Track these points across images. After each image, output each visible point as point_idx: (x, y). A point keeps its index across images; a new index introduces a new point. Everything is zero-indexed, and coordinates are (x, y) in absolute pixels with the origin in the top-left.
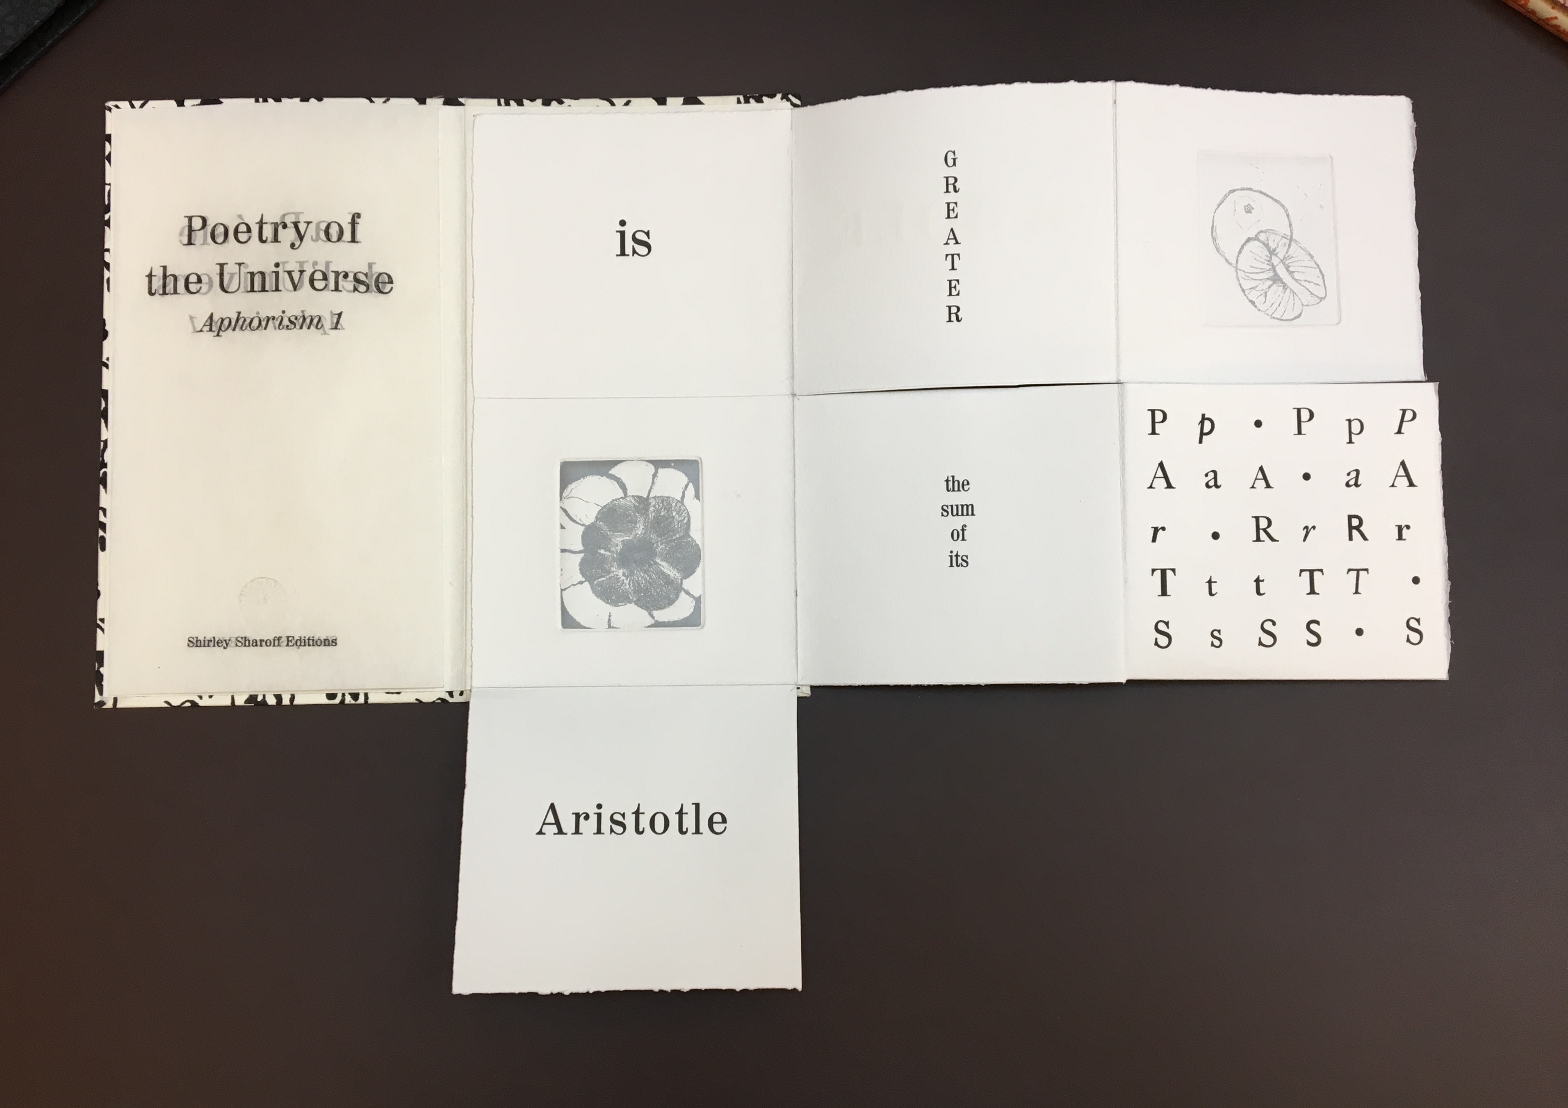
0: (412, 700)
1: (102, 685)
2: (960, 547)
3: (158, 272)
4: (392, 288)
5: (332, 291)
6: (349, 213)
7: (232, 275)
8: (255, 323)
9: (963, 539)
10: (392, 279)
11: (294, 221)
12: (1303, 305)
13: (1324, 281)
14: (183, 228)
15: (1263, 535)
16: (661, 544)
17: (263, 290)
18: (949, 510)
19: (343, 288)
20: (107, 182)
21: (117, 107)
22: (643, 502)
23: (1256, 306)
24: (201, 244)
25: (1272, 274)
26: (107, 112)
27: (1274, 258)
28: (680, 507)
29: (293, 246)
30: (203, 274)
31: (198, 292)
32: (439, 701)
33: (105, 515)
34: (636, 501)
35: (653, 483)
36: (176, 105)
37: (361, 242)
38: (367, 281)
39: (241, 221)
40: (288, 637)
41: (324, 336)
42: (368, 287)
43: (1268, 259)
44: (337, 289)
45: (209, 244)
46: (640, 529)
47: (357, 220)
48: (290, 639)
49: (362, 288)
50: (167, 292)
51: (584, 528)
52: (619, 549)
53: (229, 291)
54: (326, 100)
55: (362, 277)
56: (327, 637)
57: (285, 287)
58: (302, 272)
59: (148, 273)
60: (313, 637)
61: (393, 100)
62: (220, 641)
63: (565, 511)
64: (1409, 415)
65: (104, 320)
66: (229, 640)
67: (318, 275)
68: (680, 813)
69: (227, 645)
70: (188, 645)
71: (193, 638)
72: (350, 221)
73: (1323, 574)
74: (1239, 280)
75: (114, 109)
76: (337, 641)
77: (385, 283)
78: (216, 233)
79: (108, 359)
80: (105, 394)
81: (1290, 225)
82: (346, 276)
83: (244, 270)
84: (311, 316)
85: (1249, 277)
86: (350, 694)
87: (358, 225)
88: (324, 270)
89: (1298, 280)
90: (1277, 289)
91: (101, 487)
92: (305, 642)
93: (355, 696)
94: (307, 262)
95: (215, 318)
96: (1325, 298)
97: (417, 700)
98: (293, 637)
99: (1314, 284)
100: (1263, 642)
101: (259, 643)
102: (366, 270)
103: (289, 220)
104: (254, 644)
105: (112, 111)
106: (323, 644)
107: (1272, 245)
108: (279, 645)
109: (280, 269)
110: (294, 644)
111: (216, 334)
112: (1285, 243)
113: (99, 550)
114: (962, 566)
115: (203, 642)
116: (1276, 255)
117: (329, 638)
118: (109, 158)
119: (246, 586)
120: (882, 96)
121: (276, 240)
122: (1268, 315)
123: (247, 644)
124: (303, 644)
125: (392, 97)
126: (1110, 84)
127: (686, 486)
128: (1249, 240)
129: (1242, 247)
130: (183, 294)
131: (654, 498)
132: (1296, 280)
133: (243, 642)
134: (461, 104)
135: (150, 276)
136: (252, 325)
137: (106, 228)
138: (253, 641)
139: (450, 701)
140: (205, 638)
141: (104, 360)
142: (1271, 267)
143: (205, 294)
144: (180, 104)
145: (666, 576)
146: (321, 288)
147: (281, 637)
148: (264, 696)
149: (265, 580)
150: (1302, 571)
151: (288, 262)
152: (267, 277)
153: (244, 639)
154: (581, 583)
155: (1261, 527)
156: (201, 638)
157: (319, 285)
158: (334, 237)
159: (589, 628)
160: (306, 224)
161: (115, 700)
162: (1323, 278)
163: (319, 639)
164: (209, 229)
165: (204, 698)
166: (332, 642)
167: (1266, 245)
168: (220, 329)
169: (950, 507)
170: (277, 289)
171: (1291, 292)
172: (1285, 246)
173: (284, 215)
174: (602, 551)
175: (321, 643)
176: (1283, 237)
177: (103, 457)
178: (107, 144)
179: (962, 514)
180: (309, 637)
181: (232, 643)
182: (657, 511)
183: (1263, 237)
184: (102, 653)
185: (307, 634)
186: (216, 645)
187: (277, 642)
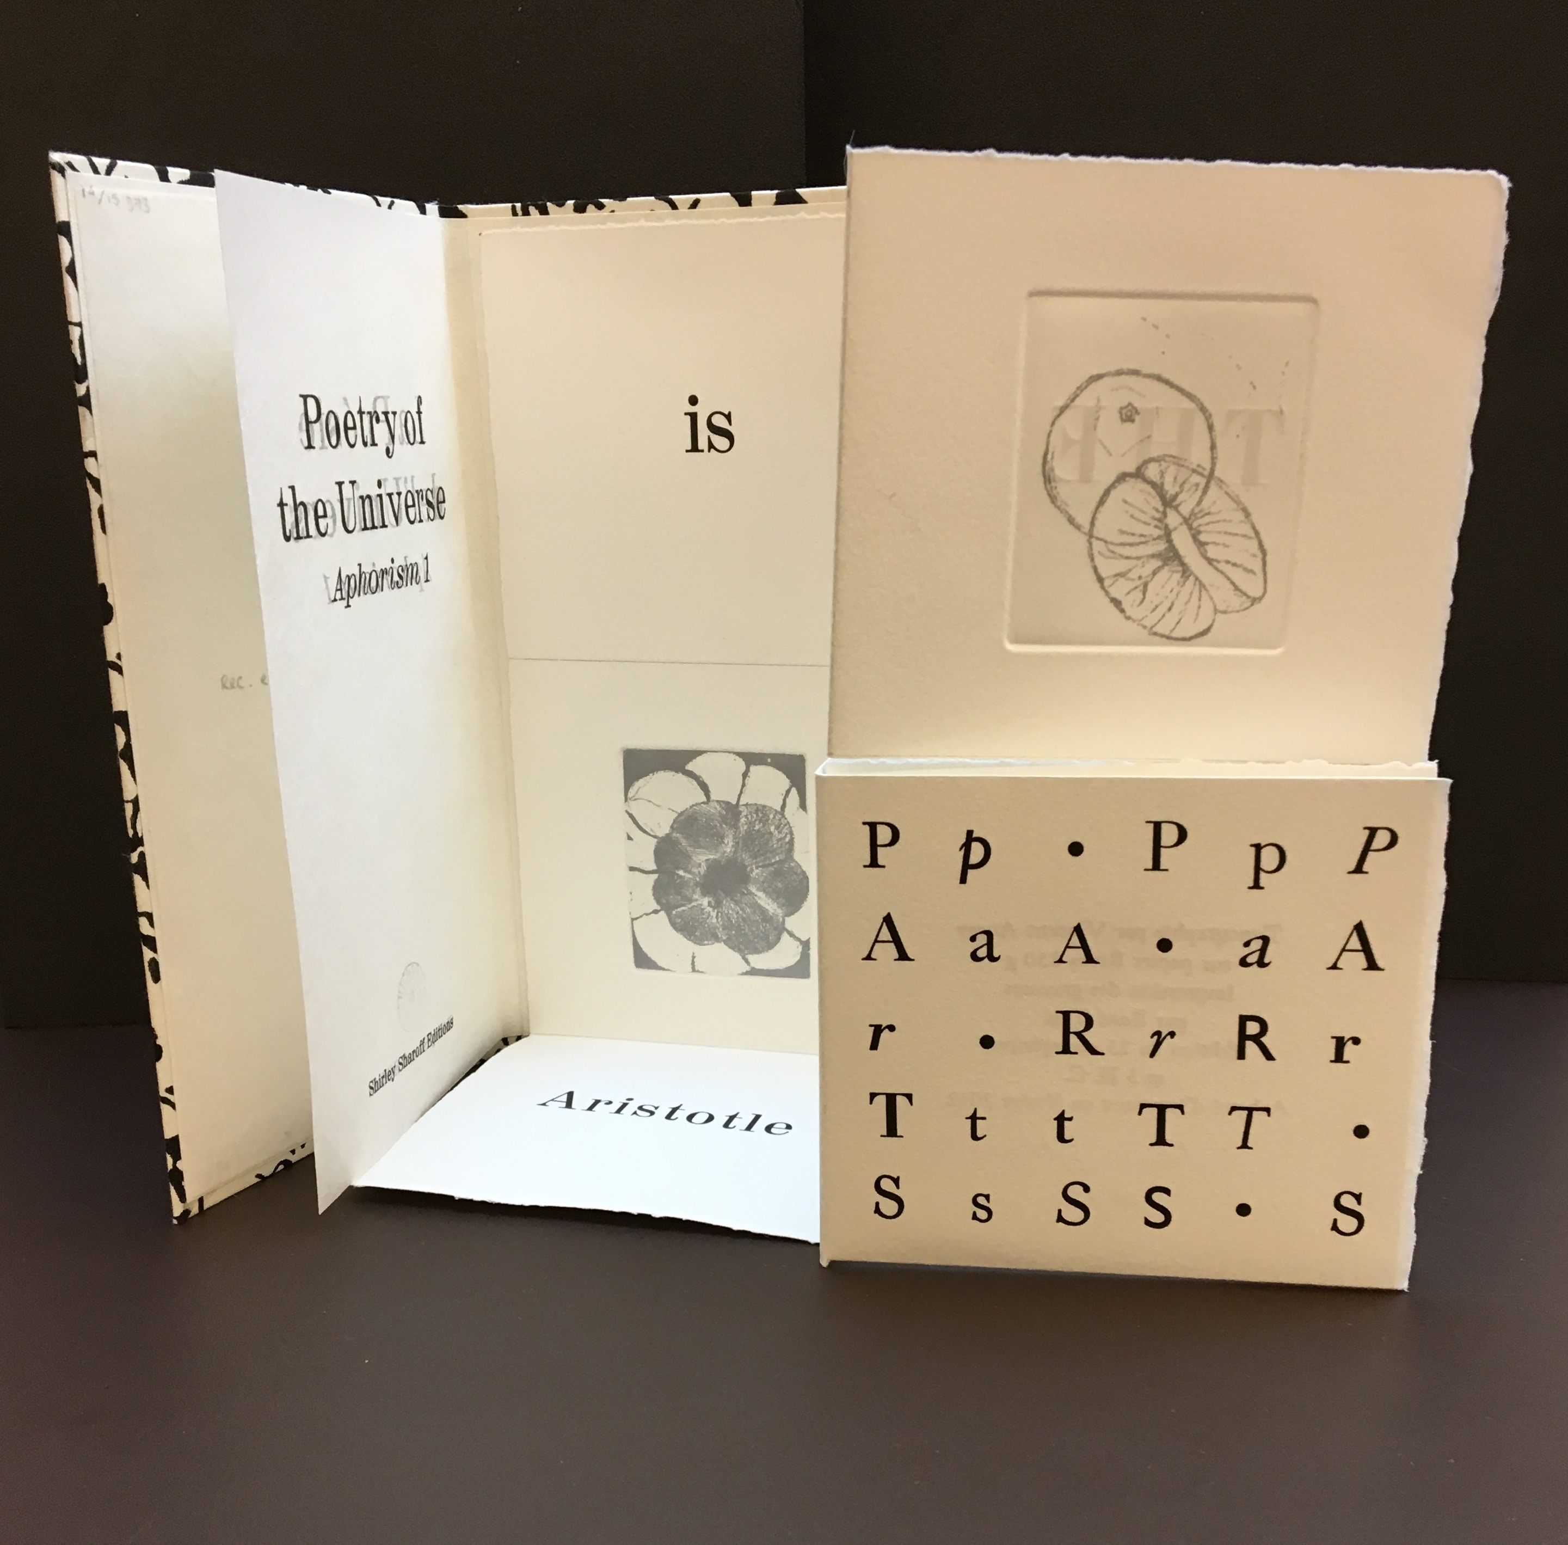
12: (1216, 611)
15: (1074, 1042)
23: (1122, 611)
25: (1161, 546)
27: (1171, 514)
43: (1158, 515)
64: (1382, 839)
73: (1183, 1113)
74: (1092, 559)
81: (1213, 447)
85: (1113, 552)
89: (1213, 560)
90: (1169, 577)
96: (1261, 598)
99: (1243, 570)
100: (1065, 1215)
107: (1170, 489)
112: (1197, 485)
116: (1176, 508)
122: (1145, 627)
128: (1122, 477)
129: (1107, 493)
132: (1209, 561)
142: (1161, 532)
150: (1143, 1106)
155: (1071, 1030)
162: (1263, 559)
167: (1158, 488)
171: (1197, 583)
172: (1196, 490)
176: (1194, 471)
183: (1152, 471)
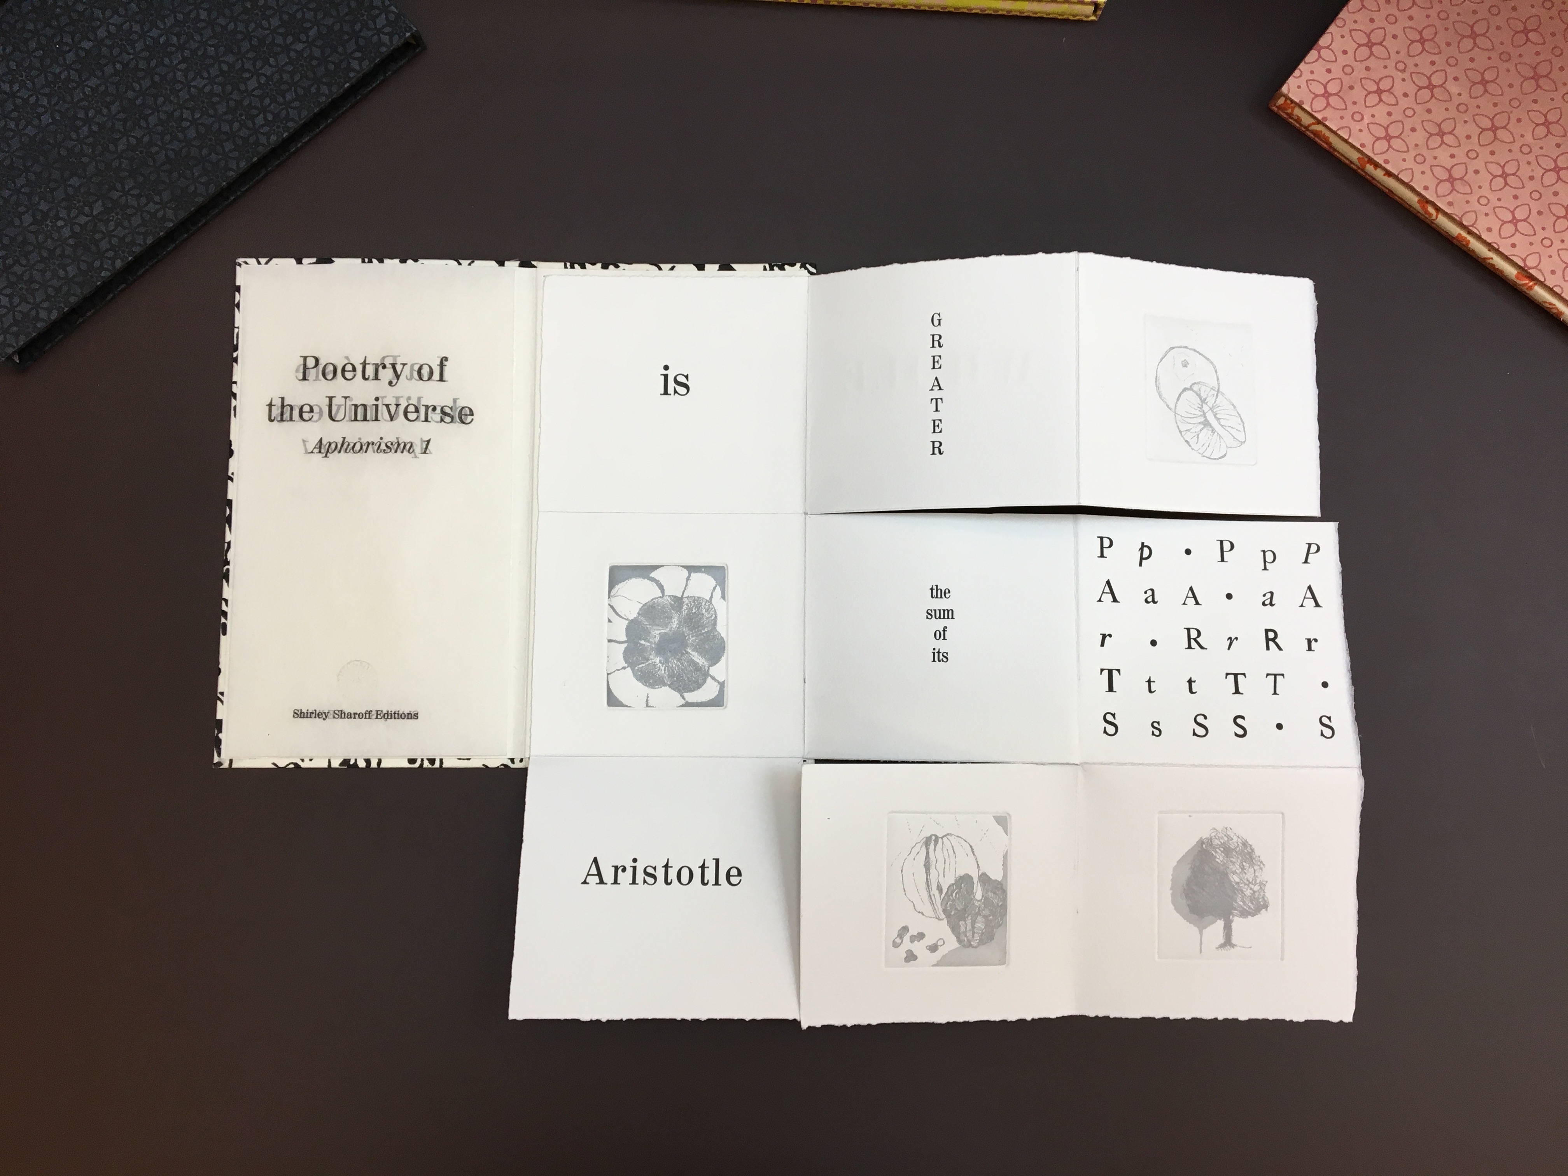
0: (479, 765)
1: (220, 749)
2: (942, 646)
3: (277, 402)
4: (472, 419)
5: (423, 421)
6: (438, 357)
7: (339, 406)
8: (358, 447)
9: (944, 639)
10: (472, 411)
11: (392, 362)
12: (1227, 447)
13: (1244, 428)
14: (299, 367)
15: (1193, 644)
16: (692, 637)
17: (365, 419)
18: (933, 614)
19: (432, 419)
20: (236, 326)
21: (246, 263)
22: (678, 601)
23: (1190, 445)
24: (314, 380)
25: (1203, 419)
26: (238, 267)
27: (1204, 405)
28: (709, 606)
29: (390, 383)
30: (314, 405)
31: (310, 419)
32: (503, 767)
33: (227, 605)
34: (672, 600)
35: (687, 585)
36: (295, 263)
37: (447, 381)
38: (452, 413)
39: (347, 362)
40: (377, 711)
41: (415, 459)
42: (452, 418)
43: (1200, 406)
44: (426, 420)
45: (320, 380)
46: (675, 623)
47: (445, 363)
48: (379, 712)
49: (448, 419)
50: (284, 419)
51: (627, 622)
52: (657, 640)
53: (336, 419)
55: (448, 410)
56: (410, 711)
57: (383, 418)
58: (397, 405)
59: (268, 403)
60: (399, 711)
61: (477, 263)
62: (320, 714)
63: (612, 607)
64: (1314, 549)
65: (231, 441)
66: (328, 713)
67: (411, 409)
68: (703, 867)
69: (326, 717)
70: (294, 716)
71: (298, 711)
72: (439, 364)
73: (1245, 677)
74: (1177, 423)
75: (244, 265)
76: (419, 715)
77: (467, 415)
78: (327, 371)
79: (233, 474)
80: (229, 503)
81: (1218, 379)
82: (434, 409)
83: (349, 403)
84: (405, 443)
85: (1184, 421)
86: (428, 759)
87: (445, 367)
88: (416, 404)
90: (1206, 432)
91: (224, 581)
92: (391, 716)
93: (432, 761)
94: (402, 397)
95: (324, 442)
96: (1245, 442)
97: (484, 765)
98: (382, 711)
99: (1237, 430)
100: (1197, 733)
101: (353, 716)
102: (451, 404)
103: (388, 362)
104: (349, 717)
105: (242, 266)
106: (406, 717)
107: (1204, 396)
108: (369, 718)
109: (379, 403)
110: (382, 718)
111: (324, 455)
112: (1213, 394)
113: (221, 634)
114: (943, 661)
115: (306, 714)
116: (1206, 403)
117: (412, 713)
118: (238, 306)
119: (343, 667)
120: (882, 268)
121: (376, 378)
122: (1200, 453)
123: (343, 716)
124: (389, 717)
125: (476, 261)
126: (1074, 254)
127: (714, 588)
128: (1184, 390)
129: (1180, 395)
130: (297, 421)
131: (688, 597)
132: (1222, 426)
133: (340, 714)
134: (534, 267)
135: (270, 405)
136: (355, 449)
137: (234, 364)
138: (348, 714)
139: (512, 767)
140: (308, 710)
141: (230, 474)
142: (1202, 413)
143: (316, 421)
144: (299, 262)
145: (695, 664)
146: (414, 419)
147: (371, 711)
148: (356, 760)
149: (359, 662)
150: (1227, 674)
151: (386, 397)
152: (368, 409)
153: (340, 711)
154: (624, 668)
155: (1192, 637)
156: (304, 711)
157: (412, 416)
158: (426, 377)
159: (630, 707)
160: (402, 366)
161: (231, 761)
162: (1243, 426)
163: (403, 713)
164: (321, 367)
165: (305, 760)
166: (415, 716)
167: (1199, 395)
168: (328, 451)
169: (933, 612)
170: (376, 419)
171: (1218, 435)
172: (1214, 396)
173: (384, 358)
174: (643, 642)
176: (1211, 388)
177: (226, 556)
178: (237, 294)
179: (944, 618)
180: (395, 711)
181: (330, 715)
182: (690, 608)
183: (1196, 388)
184: (221, 721)
185: (393, 709)
186: (317, 716)
187: (367, 715)
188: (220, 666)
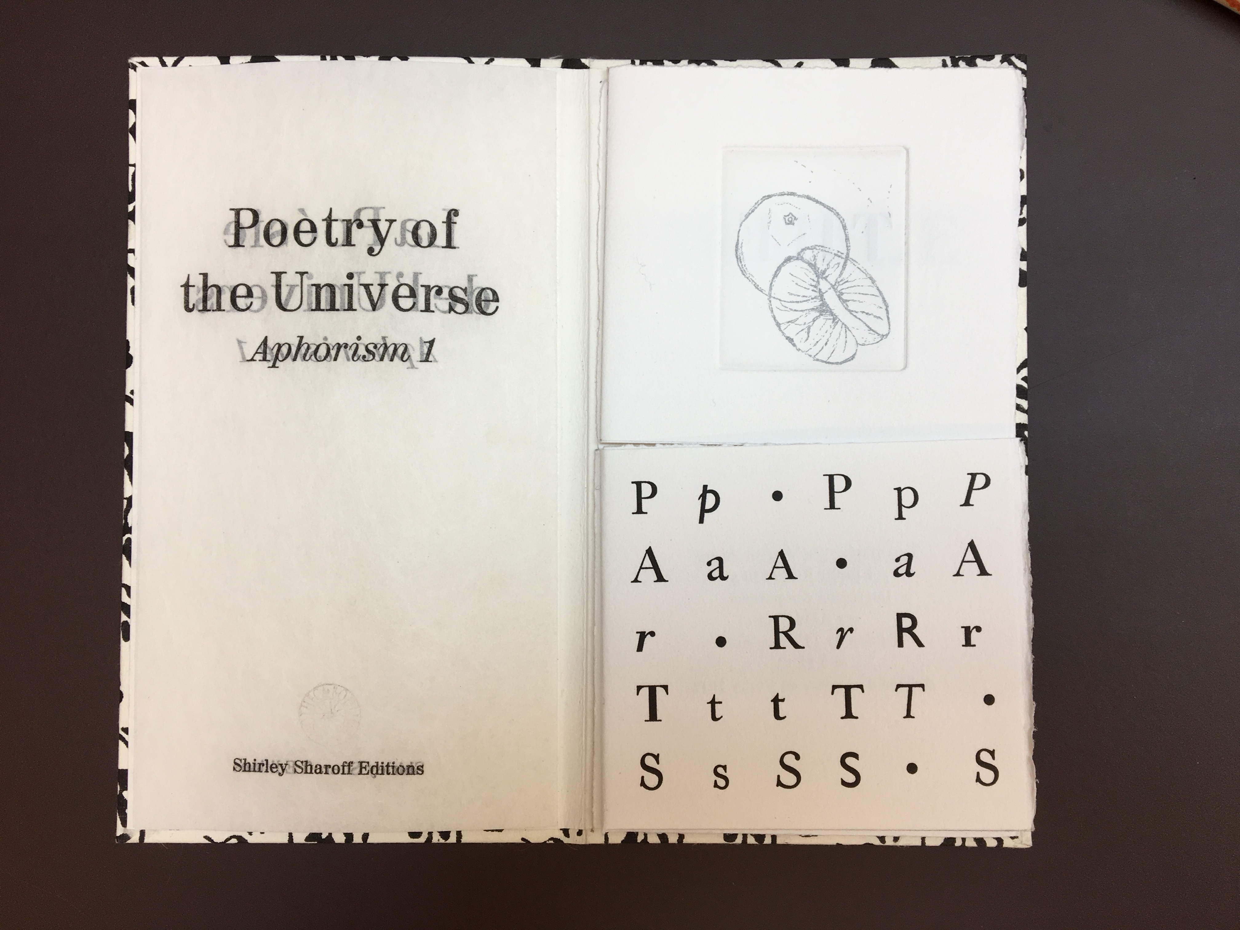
0: (515, 838)
1: (125, 814)
3: (198, 281)
4: (497, 308)
5: (422, 311)
6: (444, 210)
7: (292, 288)
8: (322, 351)
10: (497, 295)
11: (372, 218)
14: (229, 225)
17: (333, 308)
19: (436, 307)
20: (131, 162)
21: (143, 64)
24: (252, 247)
26: (131, 71)
29: (371, 251)
30: (254, 286)
31: (248, 308)
32: (552, 842)
33: (129, 595)
36: (220, 63)
37: (459, 248)
38: (466, 298)
39: (304, 217)
40: (360, 763)
41: (411, 370)
42: (467, 305)
44: (427, 309)
45: (262, 246)
47: (455, 219)
48: (364, 764)
49: (460, 308)
50: (208, 308)
53: (288, 308)
54: (412, 59)
55: (460, 294)
56: (411, 763)
57: (360, 306)
58: (383, 286)
59: (184, 282)
60: (393, 763)
61: (498, 61)
62: (274, 766)
65: (128, 342)
66: (286, 764)
67: (404, 291)
69: (283, 770)
70: (234, 769)
71: (241, 760)
72: (445, 220)
75: (140, 68)
76: (425, 769)
77: (489, 301)
78: (271, 232)
79: (132, 392)
80: (129, 437)
82: (439, 291)
83: (307, 282)
84: (395, 345)
86: (439, 832)
87: (455, 225)
88: (411, 284)
91: (124, 557)
92: (382, 770)
93: (445, 835)
94: (389, 273)
95: (270, 344)
97: (523, 839)
98: (368, 763)
101: (324, 770)
102: (464, 284)
103: (365, 217)
104: (318, 771)
105: (137, 69)
106: (406, 772)
108: (349, 773)
109: (354, 282)
110: (368, 772)
111: (271, 364)
113: (122, 639)
115: (252, 765)
117: (414, 765)
118: (133, 131)
119: (307, 695)
121: (348, 242)
123: (309, 771)
124: (380, 772)
125: (497, 57)
130: (228, 311)
133: (304, 767)
134: (585, 67)
135: (187, 286)
136: (318, 354)
137: (130, 222)
138: (316, 766)
139: (566, 843)
140: (255, 760)
143: (258, 311)
144: (225, 60)
146: (408, 307)
147: (351, 763)
148: (330, 833)
149: (332, 686)
151: (364, 273)
152: (337, 291)
153: (304, 763)
156: (250, 760)
157: (406, 303)
158: (425, 242)
160: (388, 224)
161: (143, 833)
163: (400, 766)
164: (262, 226)
165: (254, 834)
166: (418, 769)
168: (277, 357)
170: (350, 308)
173: (359, 211)
175: (404, 771)
177: (126, 519)
178: (131, 112)
180: (388, 763)
181: (289, 767)
184: (125, 772)
185: (385, 759)
186: (269, 770)
187: (346, 769)
188: (122, 688)
